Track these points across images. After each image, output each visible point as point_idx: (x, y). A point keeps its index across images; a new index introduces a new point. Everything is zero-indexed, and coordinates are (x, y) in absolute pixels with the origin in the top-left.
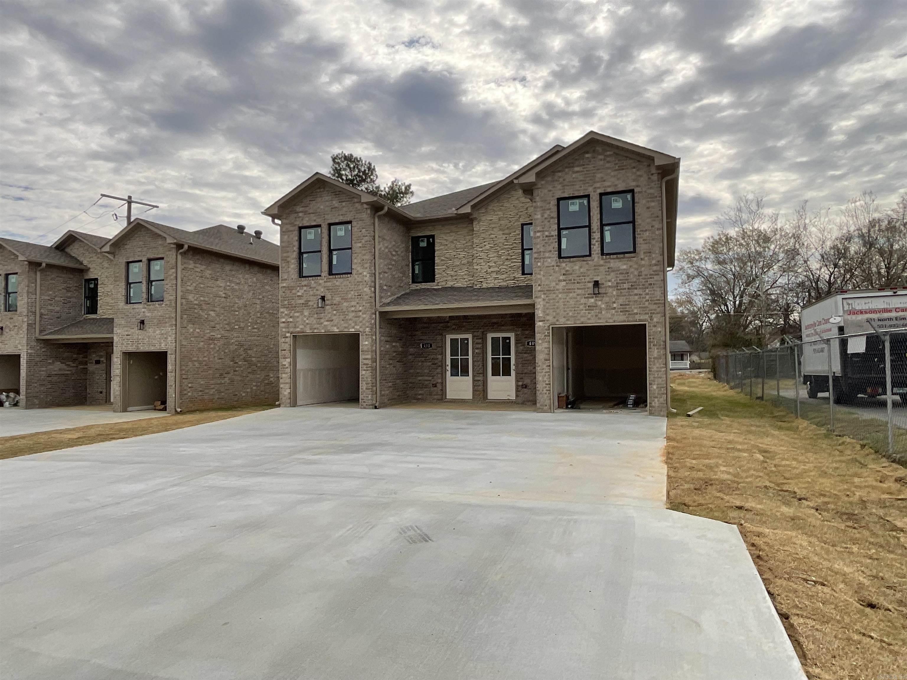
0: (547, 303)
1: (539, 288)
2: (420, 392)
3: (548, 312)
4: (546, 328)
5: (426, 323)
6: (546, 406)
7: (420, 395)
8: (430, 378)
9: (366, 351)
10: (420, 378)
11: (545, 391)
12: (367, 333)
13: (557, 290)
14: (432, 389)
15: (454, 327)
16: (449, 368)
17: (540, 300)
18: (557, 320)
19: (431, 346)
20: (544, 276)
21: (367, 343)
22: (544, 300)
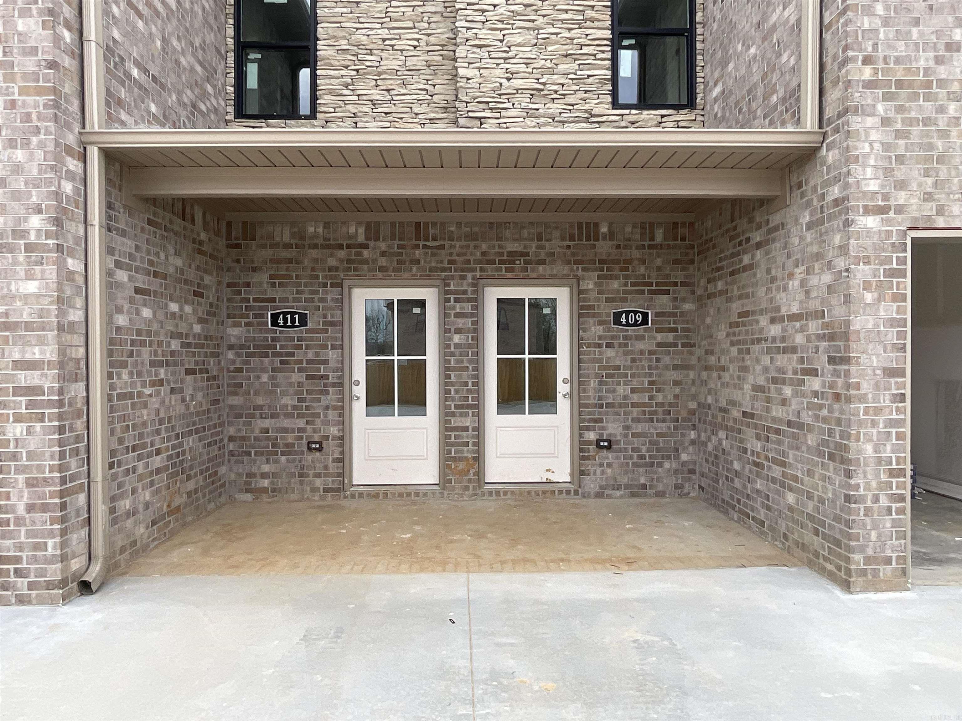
0: (898, 134)
1: (867, 73)
2: (266, 468)
3: (900, 173)
4: (894, 239)
5: (288, 246)
6: (888, 561)
7: (264, 476)
8: (301, 423)
9: (28, 326)
10: (267, 423)
11: (884, 501)
12: (32, 237)
13: (941, 83)
14: (309, 458)
15: (383, 261)
16: (360, 391)
17: (870, 121)
18: (940, 211)
19: (303, 322)
20: (886, 22)
21: (32, 287)
22: (886, 121)
